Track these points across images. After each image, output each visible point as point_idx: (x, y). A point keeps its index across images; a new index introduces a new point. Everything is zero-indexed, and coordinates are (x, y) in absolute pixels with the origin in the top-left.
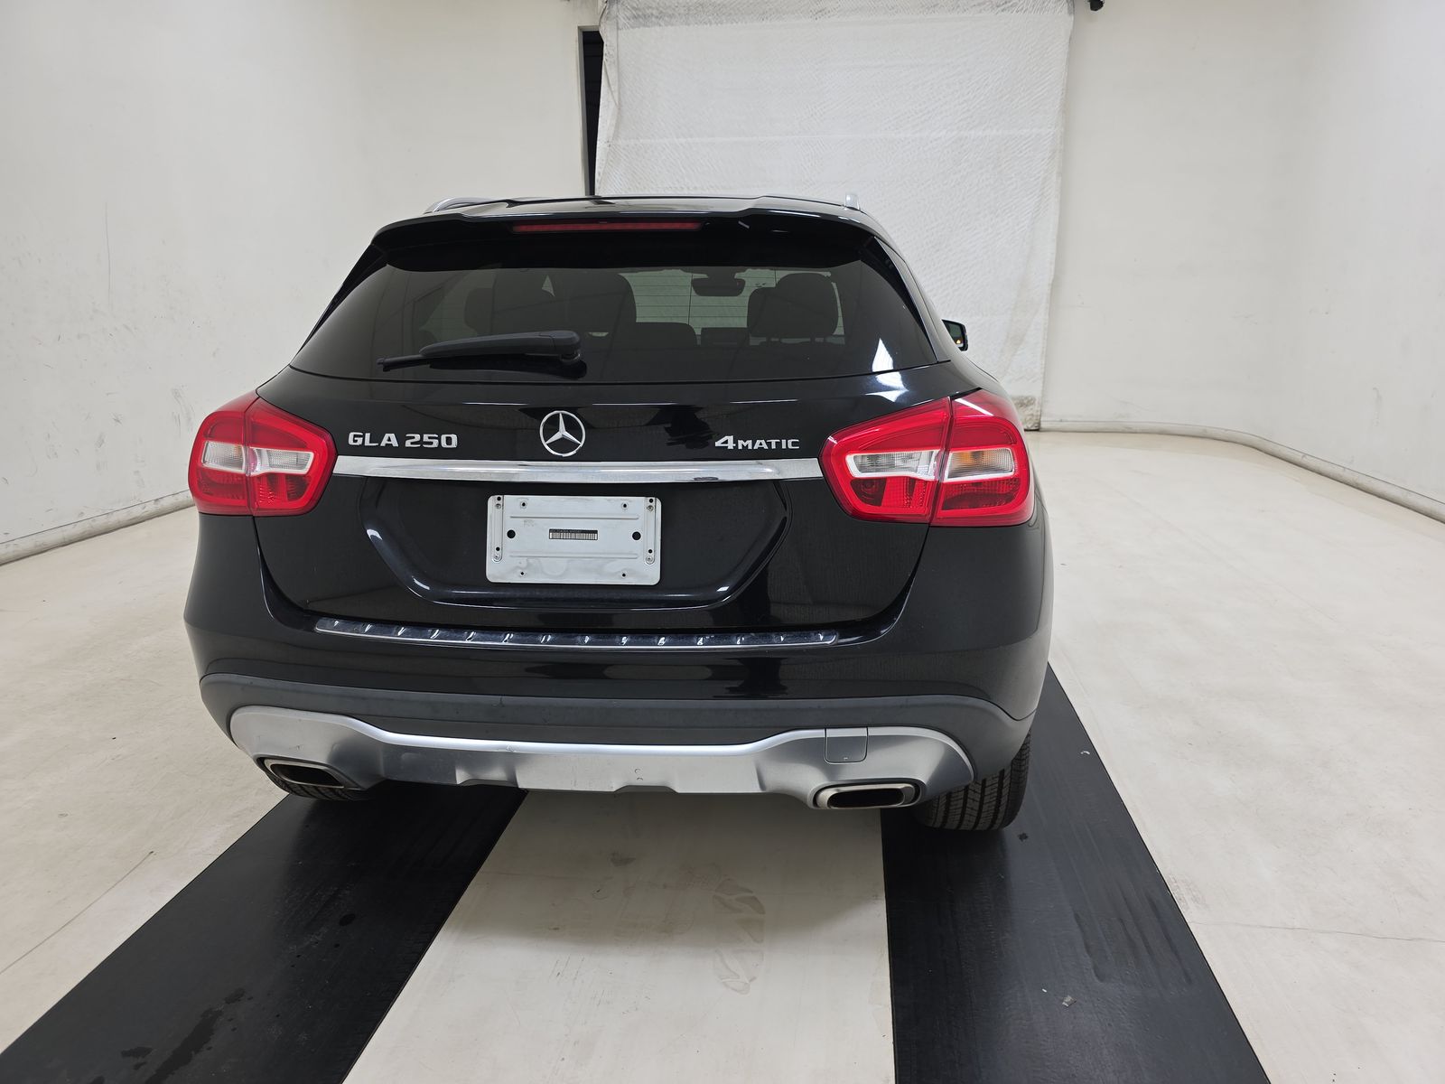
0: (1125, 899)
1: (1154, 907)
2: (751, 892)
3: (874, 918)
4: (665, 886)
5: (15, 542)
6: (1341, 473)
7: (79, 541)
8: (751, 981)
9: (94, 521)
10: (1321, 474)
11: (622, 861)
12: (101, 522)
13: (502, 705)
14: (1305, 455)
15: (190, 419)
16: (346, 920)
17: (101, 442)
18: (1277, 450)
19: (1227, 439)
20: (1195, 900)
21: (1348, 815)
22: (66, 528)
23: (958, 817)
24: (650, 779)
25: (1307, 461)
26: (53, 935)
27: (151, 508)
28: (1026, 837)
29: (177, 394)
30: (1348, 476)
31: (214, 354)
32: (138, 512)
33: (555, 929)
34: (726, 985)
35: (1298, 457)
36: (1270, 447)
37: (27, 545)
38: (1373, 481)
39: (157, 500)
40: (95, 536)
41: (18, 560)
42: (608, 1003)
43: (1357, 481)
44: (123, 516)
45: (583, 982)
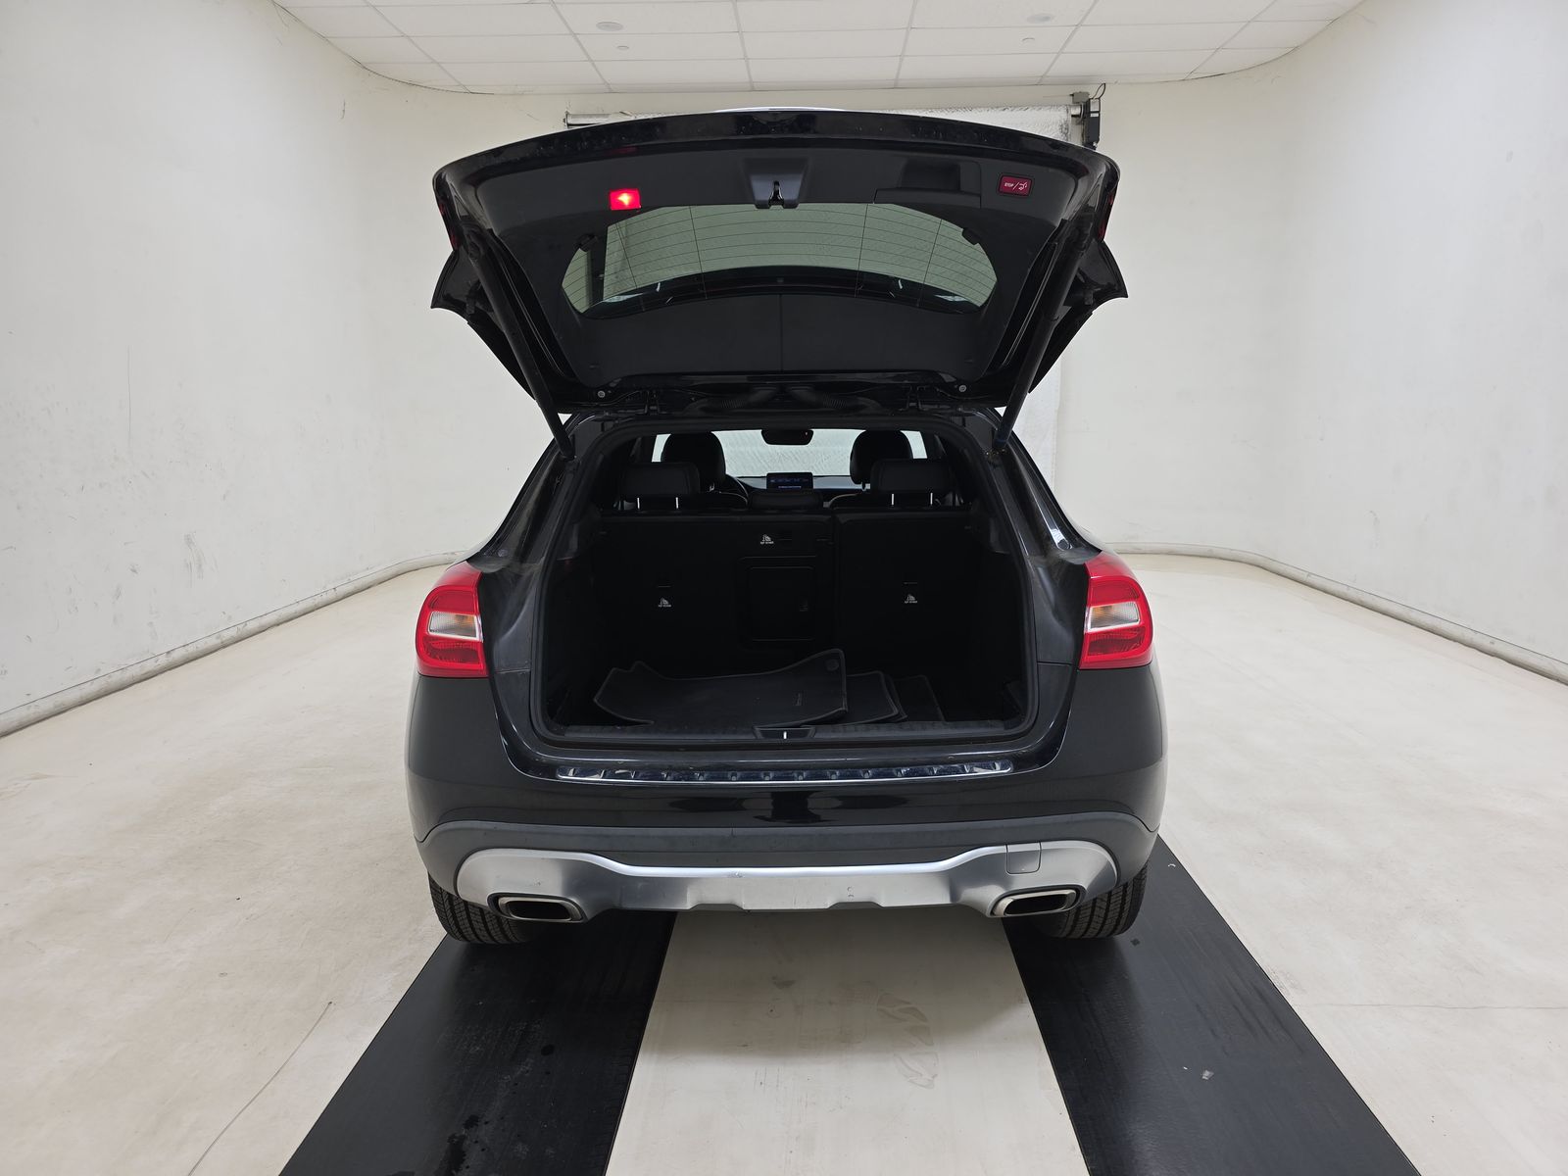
0: (1236, 990)
1: (1261, 995)
2: (908, 1003)
3: (1024, 1018)
4: (831, 1003)
5: (35, 703)
6: (1346, 591)
7: (95, 699)
8: (933, 1077)
9: (110, 677)
10: (1326, 592)
11: (786, 984)
12: (117, 678)
13: (733, 836)
14: (1310, 574)
15: (200, 566)
16: (547, 1051)
17: (118, 595)
18: (1282, 569)
19: (1231, 558)
20: (1294, 986)
21: (1407, 908)
22: (82, 686)
23: (1085, 925)
24: (859, 895)
25: (1312, 580)
26: (269, 1083)
27: (163, 661)
28: (1138, 943)
29: (189, 541)
30: (1352, 594)
31: (224, 497)
32: (150, 666)
33: (744, 1046)
34: (911, 1081)
35: (1304, 577)
36: (1275, 566)
37: (47, 706)
38: (1377, 599)
39: (168, 652)
40: (110, 693)
41: (38, 722)
42: (814, 1104)
43: (1363, 599)
44: (136, 671)
45: (785, 1088)
